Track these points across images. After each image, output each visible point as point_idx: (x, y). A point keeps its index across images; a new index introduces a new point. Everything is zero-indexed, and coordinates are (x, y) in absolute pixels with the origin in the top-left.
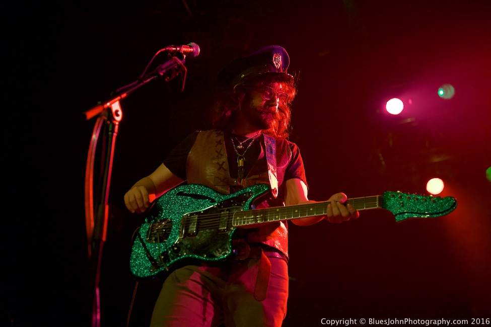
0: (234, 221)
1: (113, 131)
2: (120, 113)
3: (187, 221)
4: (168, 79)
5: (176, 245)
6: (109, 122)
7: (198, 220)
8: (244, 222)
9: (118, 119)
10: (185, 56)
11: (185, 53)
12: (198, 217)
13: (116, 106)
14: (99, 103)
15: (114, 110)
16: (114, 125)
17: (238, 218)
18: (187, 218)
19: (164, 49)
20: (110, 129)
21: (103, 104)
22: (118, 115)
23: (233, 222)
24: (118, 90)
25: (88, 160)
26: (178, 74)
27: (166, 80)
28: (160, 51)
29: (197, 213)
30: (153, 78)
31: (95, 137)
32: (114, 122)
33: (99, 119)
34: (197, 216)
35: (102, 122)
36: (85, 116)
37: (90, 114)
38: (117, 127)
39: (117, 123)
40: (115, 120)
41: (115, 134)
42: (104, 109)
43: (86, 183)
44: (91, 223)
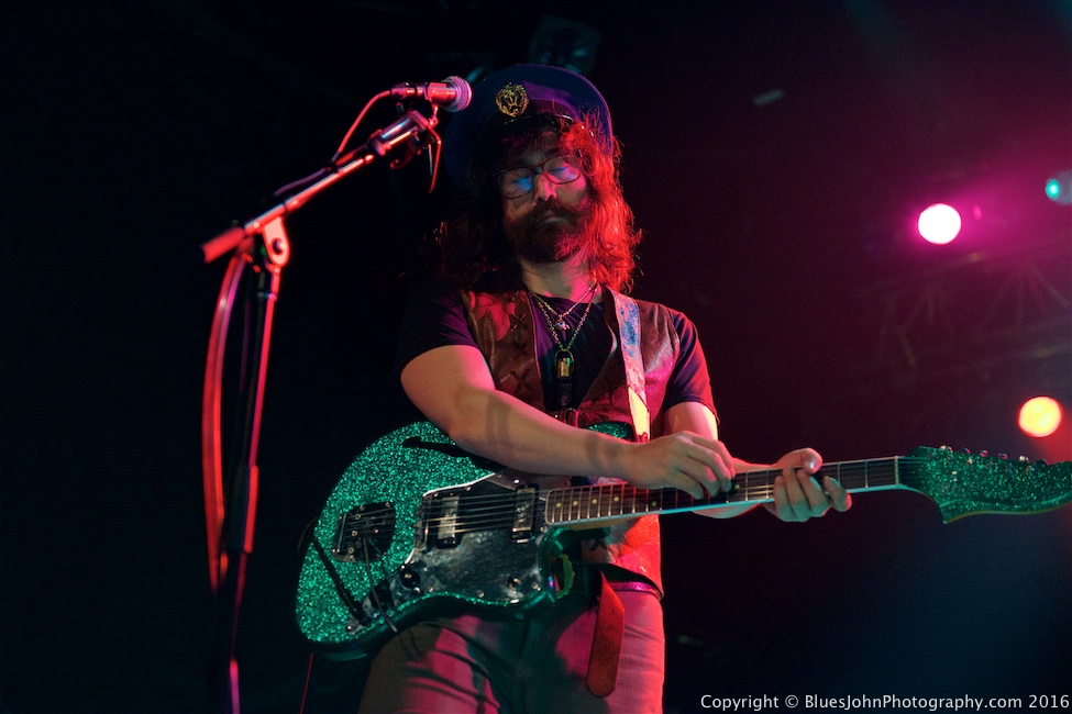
0: (550, 511)
1: (268, 289)
2: (284, 246)
3: (432, 510)
4: (395, 165)
5: (409, 568)
6: (257, 269)
7: (460, 507)
8: (575, 517)
9: (280, 260)
10: (436, 109)
11: (436, 100)
12: (460, 501)
13: (274, 229)
14: (235, 222)
15: (269, 240)
16: (269, 276)
17: (559, 505)
18: (433, 504)
19: (388, 93)
20: (261, 284)
21: (242, 225)
22: (278, 251)
23: (546, 513)
24: (278, 192)
25: (210, 357)
26: (419, 153)
27: (392, 165)
28: (376, 97)
29: (455, 492)
30: (360, 162)
31: (224, 304)
32: (270, 267)
33: (233, 262)
34: (457, 498)
35: (241, 268)
36: (203, 254)
37: (214, 249)
38: (276, 281)
39: (277, 270)
40: (271, 262)
41: (272, 297)
42: (246, 237)
43: (206, 414)
44: (217, 510)
